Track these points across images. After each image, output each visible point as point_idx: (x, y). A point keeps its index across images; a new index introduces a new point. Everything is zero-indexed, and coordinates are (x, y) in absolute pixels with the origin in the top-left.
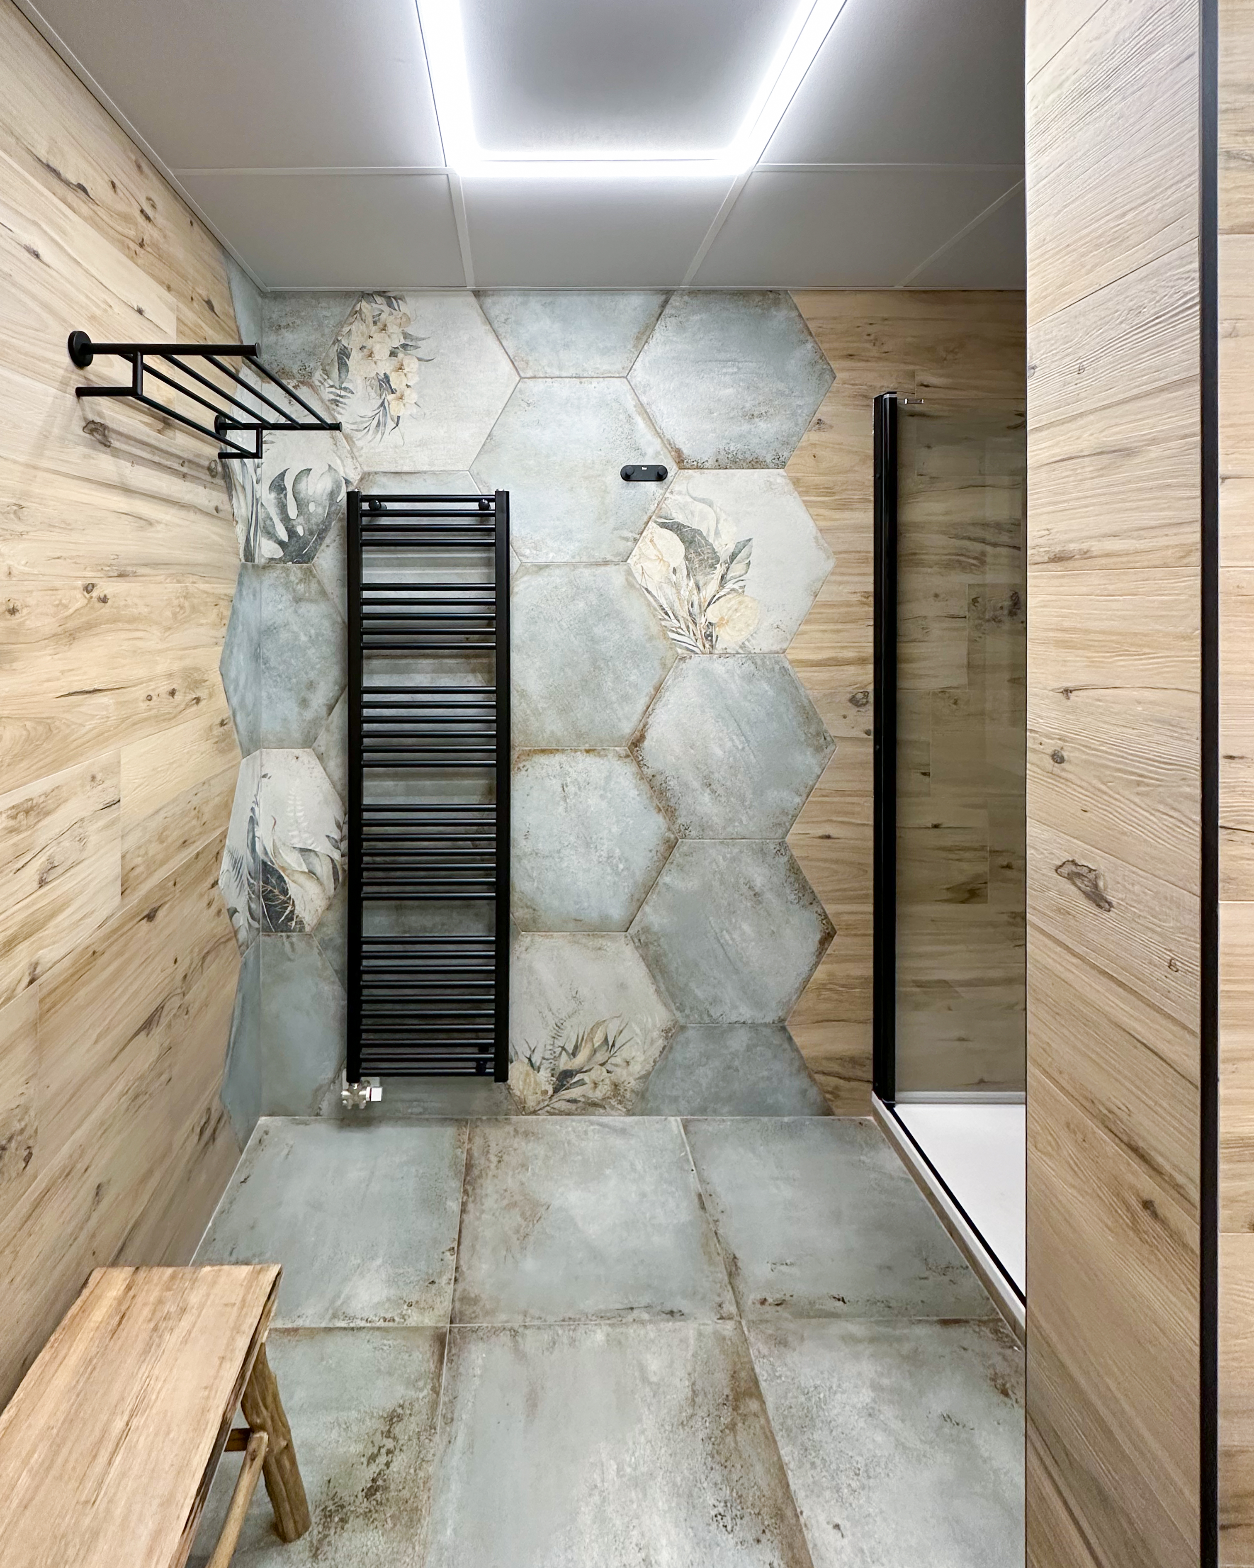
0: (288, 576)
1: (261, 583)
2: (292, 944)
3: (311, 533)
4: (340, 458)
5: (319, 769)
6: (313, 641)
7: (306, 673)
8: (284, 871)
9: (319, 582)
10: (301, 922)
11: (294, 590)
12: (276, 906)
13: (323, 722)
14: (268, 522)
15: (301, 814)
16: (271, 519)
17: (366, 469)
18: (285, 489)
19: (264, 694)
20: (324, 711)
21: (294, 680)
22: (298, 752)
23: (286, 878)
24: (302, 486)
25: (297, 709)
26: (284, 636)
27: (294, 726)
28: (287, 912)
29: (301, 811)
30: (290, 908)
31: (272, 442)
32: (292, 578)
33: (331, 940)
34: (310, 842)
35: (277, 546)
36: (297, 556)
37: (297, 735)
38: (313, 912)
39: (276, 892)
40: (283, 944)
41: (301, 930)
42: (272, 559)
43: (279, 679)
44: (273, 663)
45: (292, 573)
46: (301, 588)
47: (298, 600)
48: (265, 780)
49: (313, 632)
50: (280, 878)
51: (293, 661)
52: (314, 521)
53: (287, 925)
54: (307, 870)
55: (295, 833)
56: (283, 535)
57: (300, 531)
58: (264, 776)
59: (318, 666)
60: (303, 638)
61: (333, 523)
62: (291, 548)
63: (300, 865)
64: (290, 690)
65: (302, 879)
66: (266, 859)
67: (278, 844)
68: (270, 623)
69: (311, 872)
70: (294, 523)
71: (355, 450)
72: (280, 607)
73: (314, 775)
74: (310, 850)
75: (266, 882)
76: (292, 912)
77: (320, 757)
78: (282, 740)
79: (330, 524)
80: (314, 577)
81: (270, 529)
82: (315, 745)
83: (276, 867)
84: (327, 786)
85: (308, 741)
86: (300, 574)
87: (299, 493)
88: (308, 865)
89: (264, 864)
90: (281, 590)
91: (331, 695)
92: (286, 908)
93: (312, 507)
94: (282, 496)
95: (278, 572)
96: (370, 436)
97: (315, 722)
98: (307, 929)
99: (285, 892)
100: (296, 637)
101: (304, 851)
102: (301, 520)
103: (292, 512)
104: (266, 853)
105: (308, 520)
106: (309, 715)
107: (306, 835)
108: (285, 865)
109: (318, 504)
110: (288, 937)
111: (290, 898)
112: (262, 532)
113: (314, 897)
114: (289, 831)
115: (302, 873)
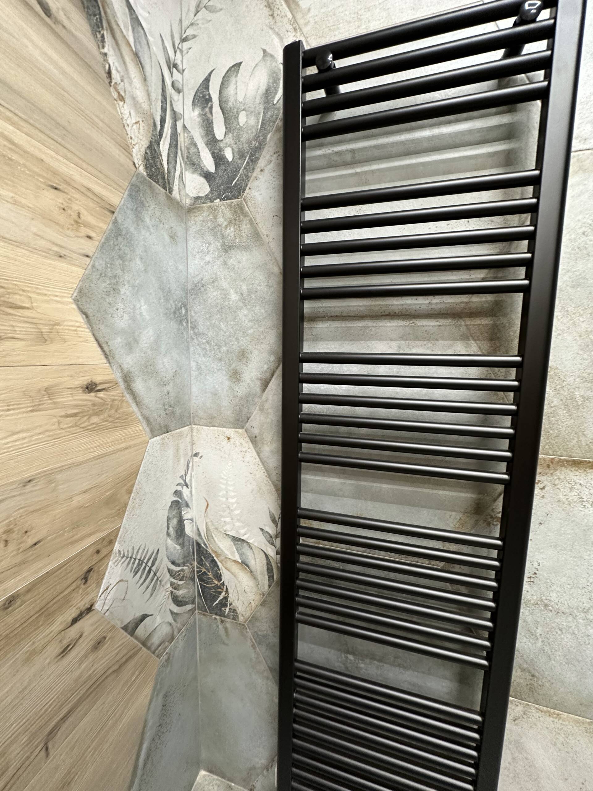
0: (215, 217)
1: (187, 229)
2: (226, 629)
3: (242, 156)
4: (278, 34)
5: (252, 453)
6: (244, 299)
7: (237, 340)
8: (217, 557)
9: (251, 222)
10: (234, 611)
11: (223, 236)
12: (210, 588)
13: (256, 399)
14: (193, 150)
15: (233, 501)
16: (195, 145)
18: (210, 99)
19: (193, 364)
20: (258, 385)
21: (224, 349)
22: (230, 432)
23: (219, 564)
24: (230, 90)
25: (227, 383)
26: (213, 294)
27: (225, 403)
28: (221, 597)
29: (233, 497)
30: (223, 594)
31: (194, 36)
32: (220, 220)
33: (264, 636)
34: (242, 531)
35: (203, 180)
36: (225, 191)
37: (228, 413)
38: (246, 604)
39: (210, 574)
40: (218, 626)
41: (235, 618)
42: (198, 198)
43: (208, 347)
44: (201, 328)
45: (220, 214)
46: (230, 232)
47: (227, 248)
48: (196, 459)
49: (244, 288)
50: (213, 561)
51: (223, 326)
52: (245, 137)
53: (221, 609)
54: (240, 561)
55: (228, 520)
56: (209, 164)
57: (229, 155)
58: (196, 455)
59: (251, 331)
60: (234, 297)
61: (269, 136)
62: (219, 181)
63: (233, 553)
64: (220, 360)
65: (235, 568)
66: (200, 541)
67: (211, 528)
68: (197, 280)
69: (244, 564)
70: (222, 145)
71: (299, 16)
72: (208, 258)
73: (247, 459)
74: (243, 540)
75: (200, 562)
76: (226, 598)
77: (254, 440)
78: (212, 418)
79: (265, 138)
80: (246, 215)
81: (194, 158)
82: (248, 425)
83: (209, 550)
84: (260, 473)
85: (240, 421)
86: (229, 214)
87: (226, 102)
88: (241, 555)
89: (198, 545)
90: (209, 237)
91: (266, 367)
92: (220, 593)
93: (242, 119)
94: (207, 110)
95: (204, 214)
97: (248, 399)
98: (241, 619)
99: (219, 577)
100: (226, 296)
101: (237, 540)
102: (229, 140)
103: (219, 131)
104: (200, 535)
105: (238, 138)
106: (241, 390)
107: (237, 524)
108: (219, 551)
109: (250, 113)
110: (222, 621)
111: (223, 584)
112: (186, 163)
113: (248, 590)
114: (222, 516)
115: (235, 561)
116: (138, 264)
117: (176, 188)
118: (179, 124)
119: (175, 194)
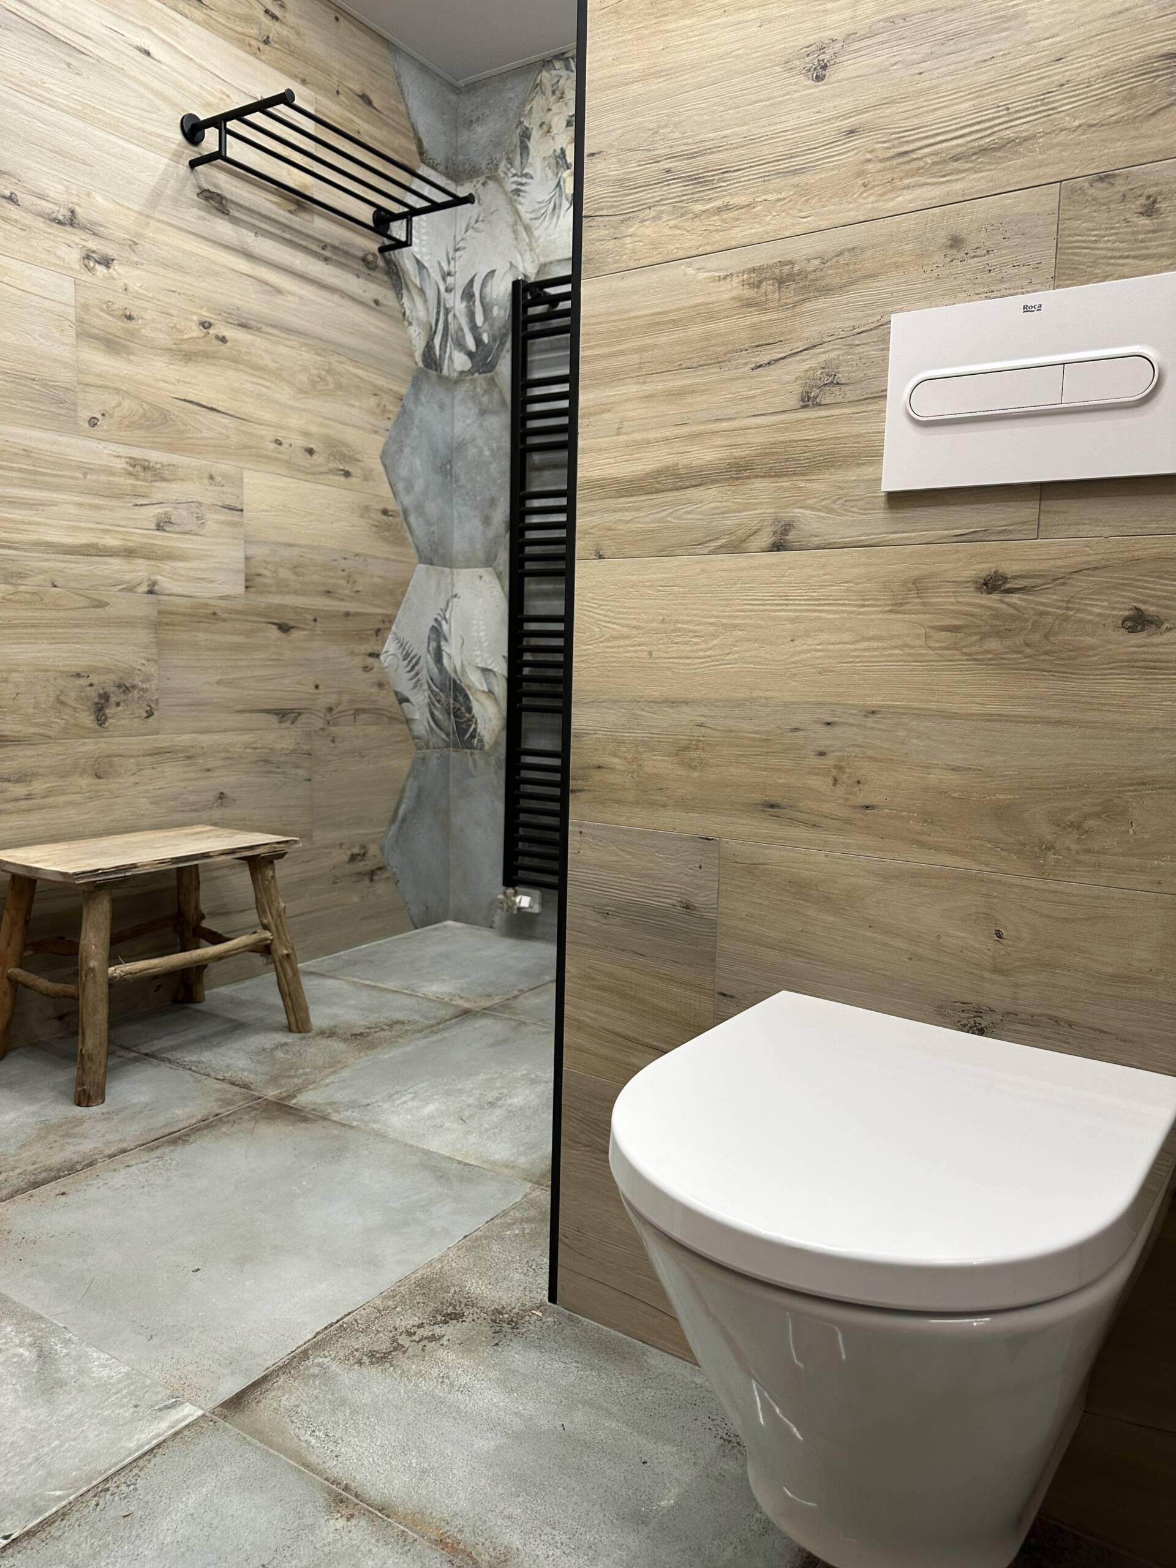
0: (475, 388)
1: (453, 398)
2: (474, 761)
3: (495, 340)
4: (520, 252)
5: (499, 589)
6: (494, 455)
7: (489, 490)
8: (469, 689)
9: (499, 391)
10: (482, 741)
11: (480, 402)
12: (462, 723)
13: (502, 540)
14: (460, 334)
15: (483, 634)
16: (462, 330)
17: (543, 260)
18: (473, 296)
19: (455, 514)
21: (479, 498)
22: (481, 571)
23: (471, 697)
24: (488, 290)
25: (481, 528)
26: (472, 451)
27: (479, 546)
28: (471, 730)
29: (483, 631)
30: (473, 726)
31: (464, 248)
32: (479, 390)
34: (489, 662)
35: (466, 358)
36: (483, 366)
37: (481, 554)
38: (490, 731)
39: (463, 709)
40: (468, 760)
41: (481, 749)
42: (462, 372)
43: (467, 498)
44: (463, 481)
45: (478, 385)
46: (485, 399)
47: (483, 412)
48: (455, 600)
49: (495, 445)
50: (466, 696)
51: (478, 478)
52: (497, 325)
53: (471, 743)
54: (486, 690)
55: (478, 653)
56: (471, 344)
57: (485, 338)
58: (455, 596)
59: (499, 482)
60: (487, 453)
62: (478, 358)
63: (481, 685)
64: (476, 508)
65: (483, 698)
66: (456, 678)
67: (465, 663)
68: (460, 439)
69: (490, 692)
70: (481, 330)
71: (533, 241)
72: (469, 421)
73: (494, 594)
74: (490, 670)
75: (456, 699)
76: (475, 729)
77: (500, 576)
78: (468, 560)
80: (496, 385)
81: (461, 340)
82: (495, 564)
83: (463, 685)
85: (489, 562)
86: (484, 385)
87: (485, 298)
88: (488, 684)
89: (454, 681)
90: (470, 404)
92: (470, 726)
93: (496, 311)
94: (471, 303)
95: (467, 385)
96: (546, 224)
97: (496, 540)
98: (487, 747)
99: (469, 710)
100: (481, 453)
101: (485, 671)
102: (486, 327)
103: (479, 320)
104: (456, 672)
105: (492, 326)
106: (491, 533)
107: (486, 655)
108: (471, 684)
109: (500, 307)
110: (472, 754)
111: (473, 716)
112: (454, 344)
113: (493, 716)
114: (474, 650)
115: (483, 692)
116: (415, 432)
117: (445, 367)
118: (450, 317)
119: (445, 372)
